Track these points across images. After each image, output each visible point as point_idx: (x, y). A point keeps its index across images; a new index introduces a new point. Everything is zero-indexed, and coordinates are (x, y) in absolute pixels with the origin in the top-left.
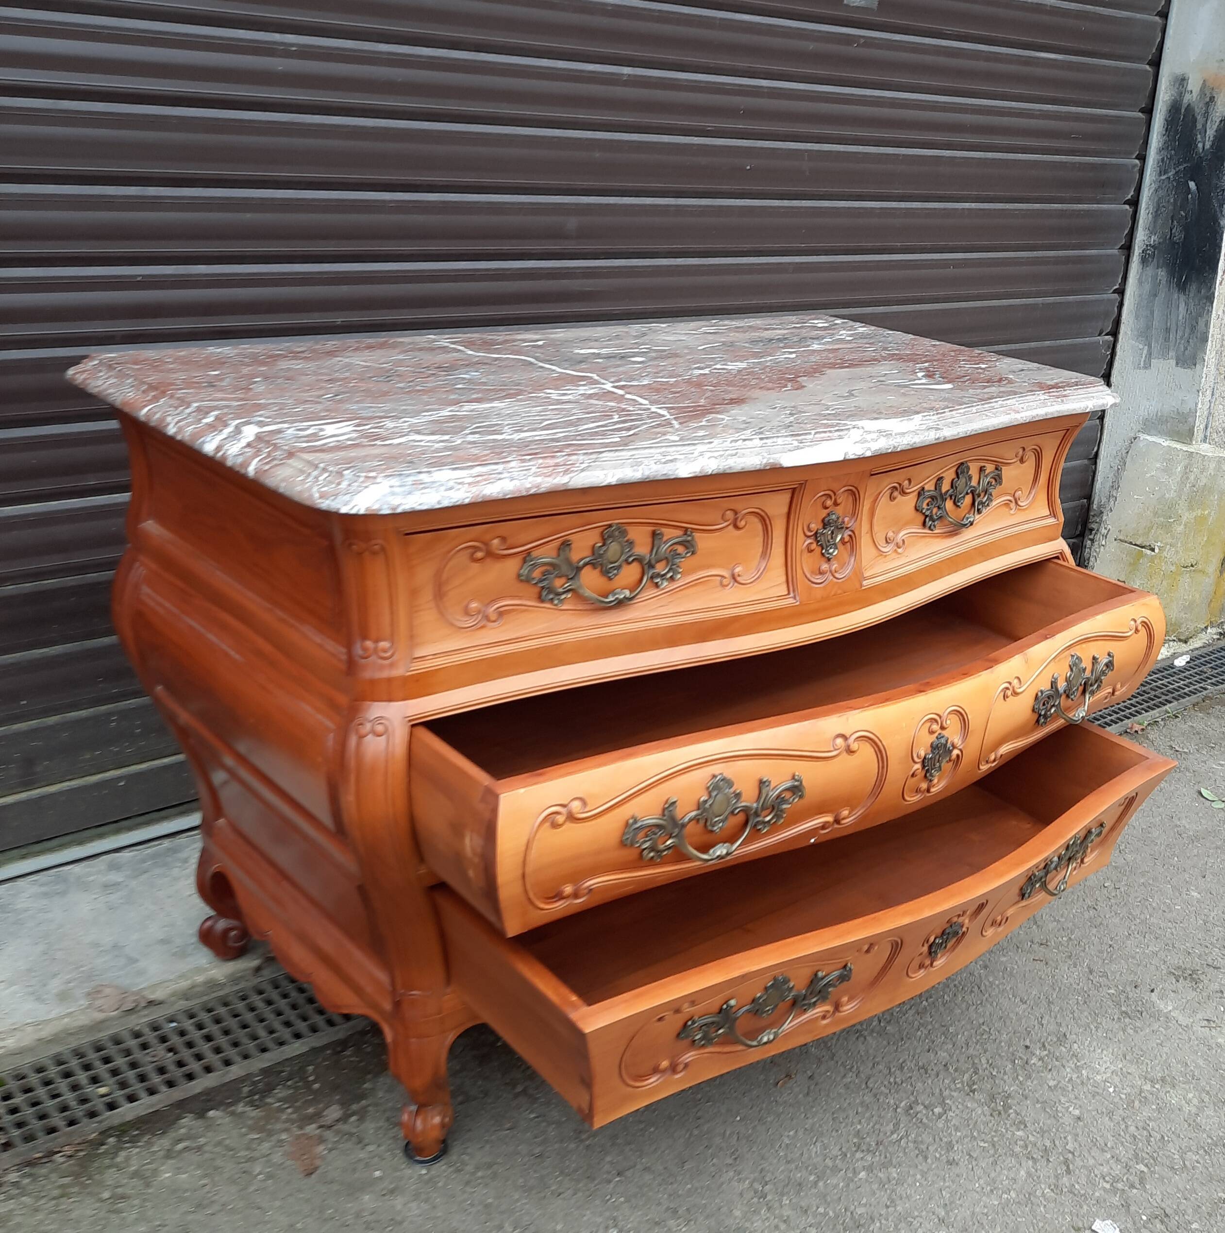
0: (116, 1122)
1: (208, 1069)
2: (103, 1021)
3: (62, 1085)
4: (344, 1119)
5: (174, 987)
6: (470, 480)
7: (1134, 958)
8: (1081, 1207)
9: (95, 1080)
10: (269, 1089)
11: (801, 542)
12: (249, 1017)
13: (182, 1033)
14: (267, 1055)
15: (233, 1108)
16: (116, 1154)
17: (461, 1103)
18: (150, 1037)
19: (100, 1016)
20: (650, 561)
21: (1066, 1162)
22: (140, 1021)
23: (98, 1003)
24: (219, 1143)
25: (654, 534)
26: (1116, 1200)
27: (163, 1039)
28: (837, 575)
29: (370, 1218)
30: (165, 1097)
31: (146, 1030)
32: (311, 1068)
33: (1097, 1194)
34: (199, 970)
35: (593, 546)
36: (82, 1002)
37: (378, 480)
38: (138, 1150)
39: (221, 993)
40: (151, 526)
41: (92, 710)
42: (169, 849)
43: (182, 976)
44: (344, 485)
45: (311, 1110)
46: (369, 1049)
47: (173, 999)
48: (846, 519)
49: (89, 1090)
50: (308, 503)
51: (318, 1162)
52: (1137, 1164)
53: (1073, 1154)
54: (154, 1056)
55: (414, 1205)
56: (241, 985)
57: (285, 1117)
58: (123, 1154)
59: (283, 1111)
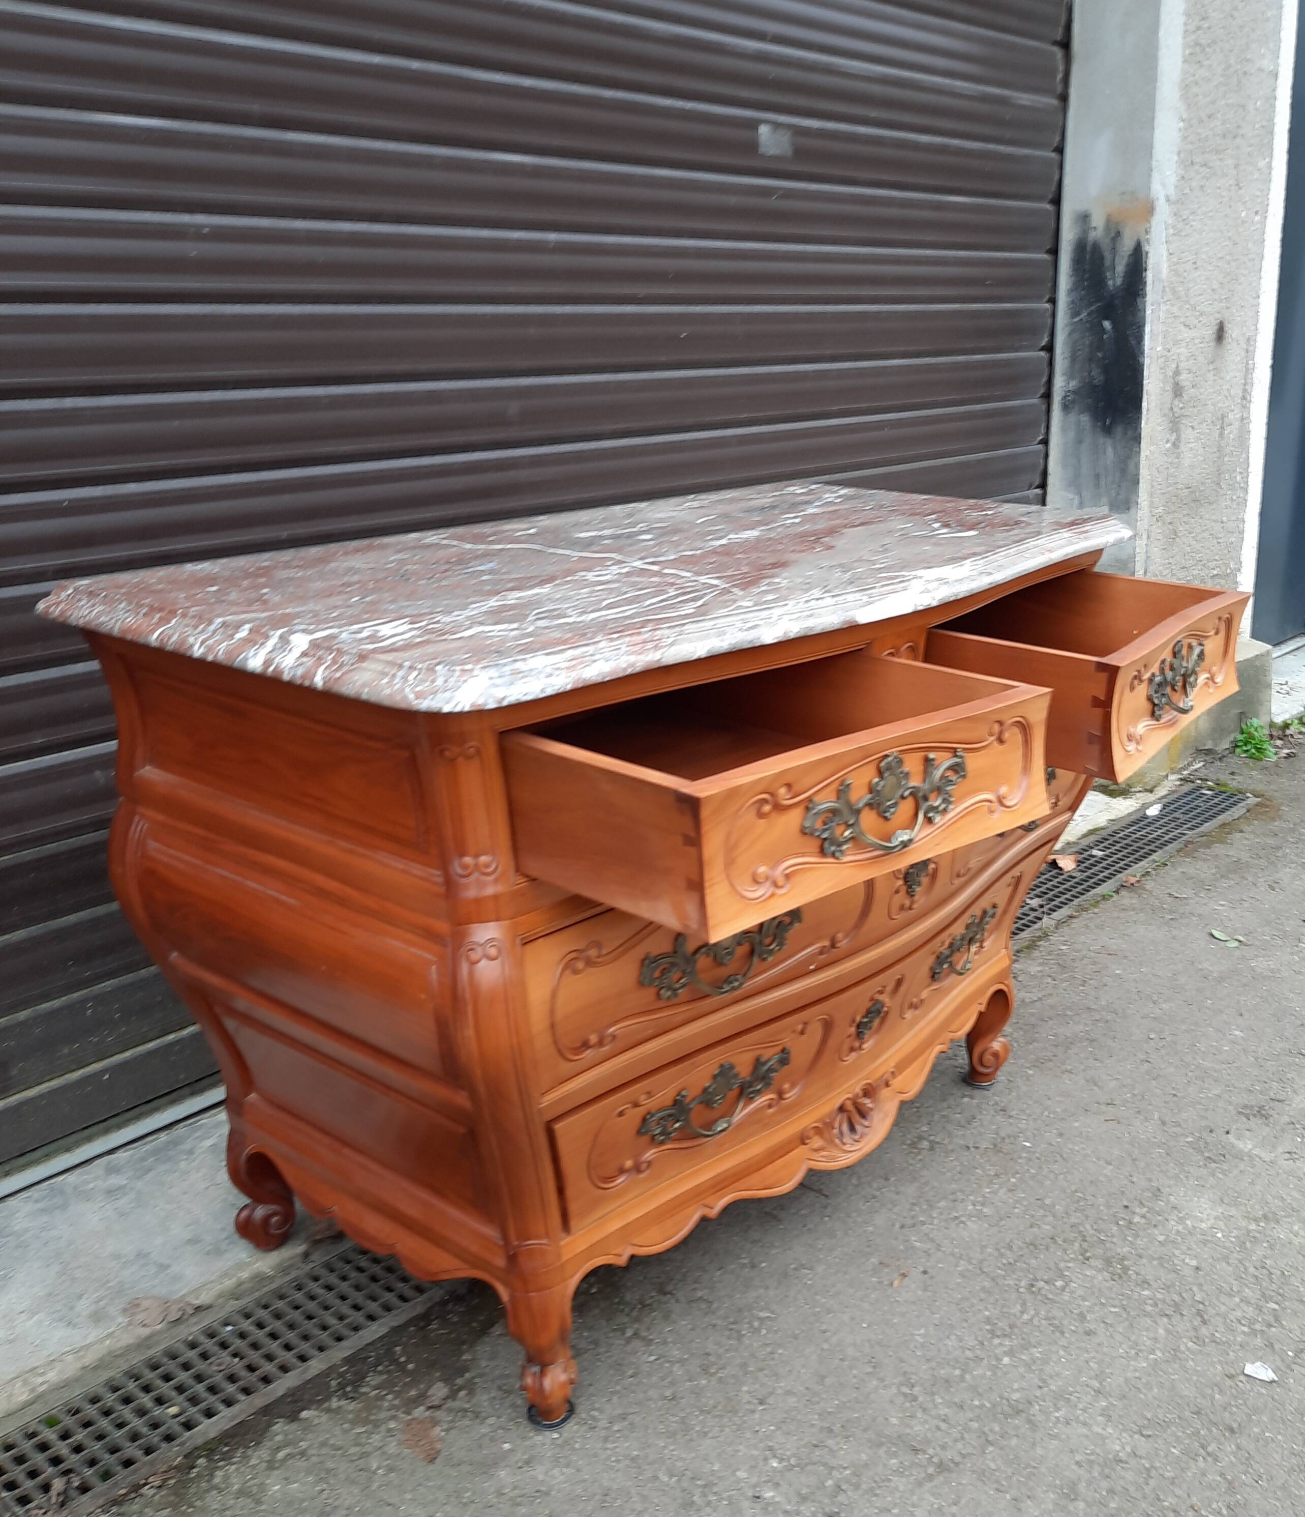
0: (200, 1441)
1: (284, 1369)
2: (148, 1338)
3: (126, 1412)
4: (453, 1395)
5: (217, 1288)
6: (567, 664)
7: (1200, 1103)
8: (1228, 1354)
9: (160, 1401)
10: (360, 1379)
12: (311, 1306)
13: (242, 1335)
14: (344, 1343)
15: (326, 1405)
16: (212, 1476)
18: (209, 1345)
19: (146, 1331)
21: (1199, 1313)
22: (193, 1329)
23: (140, 1317)
24: (323, 1444)
26: (1259, 1341)
27: (224, 1345)
29: (512, 1494)
30: (245, 1407)
31: (202, 1339)
32: (398, 1348)
33: (1239, 1339)
34: (240, 1266)
36: (120, 1320)
37: (475, 673)
38: (234, 1467)
39: (273, 1286)
40: (149, 773)
41: (63, 998)
42: (169, 1143)
43: (225, 1275)
45: (413, 1393)
47: (220, 1300)
49: (157, 1412)
50: (403, 706)
51: (438, 1446)
52: (1267, 1302)
53: (1203, 1304)
54: (219, 1365)
55: (556, 1472)
56: (293, 1275)
57: (386, 1404)
58: (219, 1474)
59: (382, 1398)
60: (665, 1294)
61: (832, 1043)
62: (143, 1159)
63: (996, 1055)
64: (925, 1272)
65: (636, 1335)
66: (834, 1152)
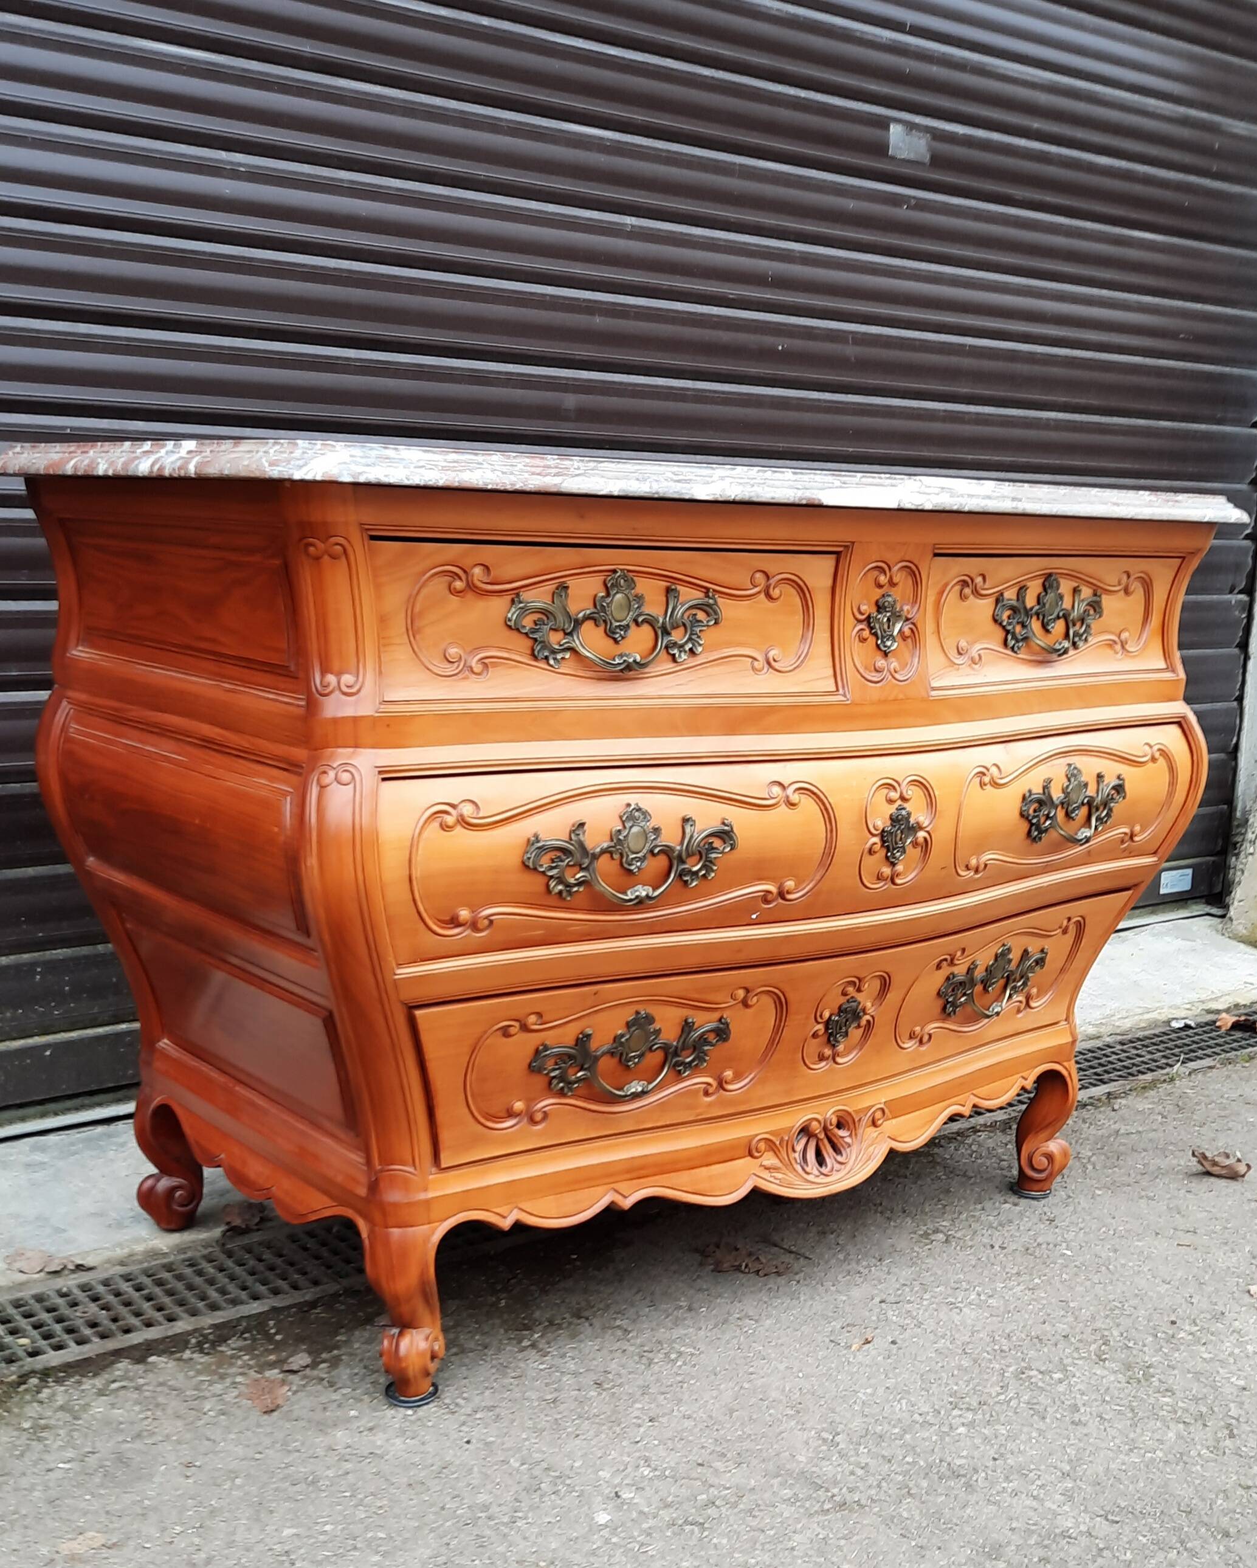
0: (39, 1366)
1: (149, 1324)
2: (23, 1284)
4: (314, 1365)
5: (108, 1254)
9: (14, 1332)
10: (223, 1340)
11: (850, 628)
12: (197, 1280)
13: (118, 1294)
14: (219, 1313)
15: (178, 1355)
16: (38, 1392)
17: (456, 1354)
18: (80, 1296)
19: (23, 1277)
20: (664, 623)
22: (70, 1282)
23: (18, 1265)
24: (161, 1384)
25: (668, 590)
27: (95, 1299)
28: (897, 676)
29: (343, 1451)
30: (96, 1347)
31: (76, 1292)
32: (271, 1323)
34: (137, 1240)
35: (595, 596)
38: (64, 1388)
39: (165, 1261)
40: (79, 652)
42: (105, 1134)
43: (120, 1245)
45: (272, 1357)
47: (106, 1265)
48: (906, 608)
49: (8, 1339)
51: (280, 1402)
54: (84, 1313)
55: (398, 1441)
56: (189, 1254)
57: (240, 1362)
58: (46, 1392)
59: (239, 1357)
60: (580, 1318)
62: (72, 1144)
63: (1050, 1157)
64: (894, 1342)
65: (533, 1346)
66: (791, 1177)
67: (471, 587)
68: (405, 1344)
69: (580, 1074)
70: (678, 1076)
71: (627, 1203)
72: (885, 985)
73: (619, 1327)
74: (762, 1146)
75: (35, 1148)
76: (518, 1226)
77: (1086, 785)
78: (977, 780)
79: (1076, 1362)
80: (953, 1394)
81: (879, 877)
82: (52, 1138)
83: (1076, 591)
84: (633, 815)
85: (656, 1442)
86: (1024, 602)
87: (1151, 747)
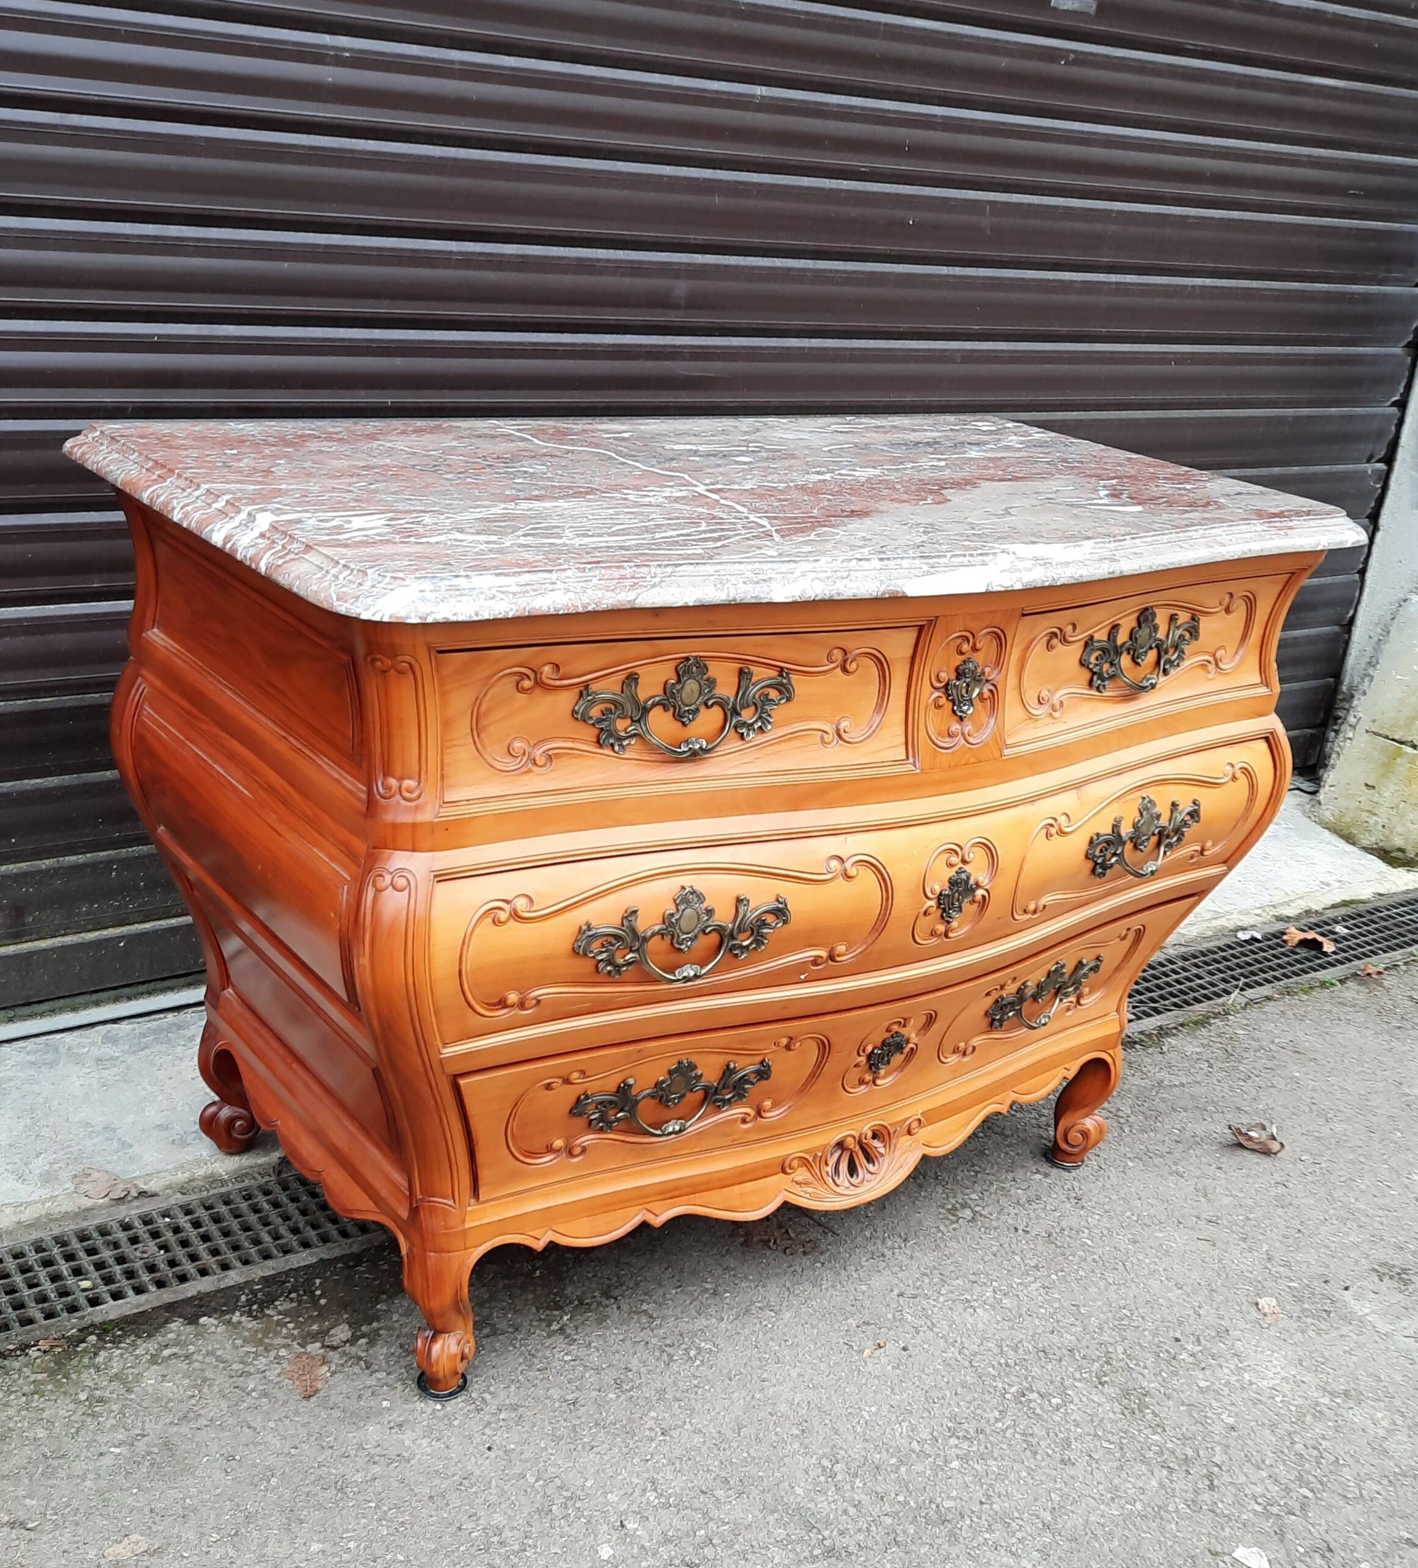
0: (98, 1319)
1: (203, 1272)
2: (88, 1210)
3: (42, 1274)
4: (353, 1341)
5: (169, 1179)
6: (518, 589)
8: (1222, 1530)
9: (77, 1272)
10: (270, 1300)
11: (927, 695)
12: (252, 1219)
13: (177, 1230)
14: (270, 1263)
15: (228, 1317)
16: (96, 1354)
17: (487, 1336)
18: (141, 1230)
19: (88, 1203)
20: (734, 705)
22: (132, 1212)
23: (84, 1187)
24: (209, 1353)
25: (741, 672)
27: (155, 1235)
28: (971, 740)
29: (373, 1451)
30: (152, 1298)
31: (137, 1223)
32: (318, 1281)
34: (198, 1162)
35: (666, 682)
36: (67, 1186)
37: (408, 582)
38: (119, 1352)
39: (224, 1190)
40: (154, 635)
42: (174, 1024)
43: (181, 1167)
44: (368, 584)
45: (315, 1327)
46: (386, 1267)
47: (167, 1192)
48: (987, 670)
49: (71, 1281)
50: (325, 606)
51: (319, 1385)
54: (143, 1252)
55: (425, 1442)
56: (247, 1183)
57: (284, 1331)
58: (103, 1354)
59: (285, 1325)
60: (608, 1297)
61: (831, 1067)
62: (144, 1035)
63: (1085, 1134)
64: (905, 1349)
65: (562, 1330)
66: (822, 1191)
67: (539, 684)
68: (436, 1348)
69: (620, 1115)
70: (718, 1110)
71: (657, 1221)
72: (931, 1019)
73: (644, 1311)
74: (795, 1163)
75: (108, 1039)
76: (552, 1246)
77: (1158, 816)
78: (1045, 831)
79: (1077, 1384)
80: (953, 1418)
81: (933, 933)
82: (124, 1026)
83: (1173, 618)
84: (687, 898)
85: (665, 1461)
86: (1115, 641)
87: (1233, 766)
